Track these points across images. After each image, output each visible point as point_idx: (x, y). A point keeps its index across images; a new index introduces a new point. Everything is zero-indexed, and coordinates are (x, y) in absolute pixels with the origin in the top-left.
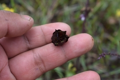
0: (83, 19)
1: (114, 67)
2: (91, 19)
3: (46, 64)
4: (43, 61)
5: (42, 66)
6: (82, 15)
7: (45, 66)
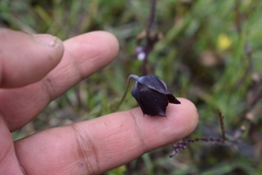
0: (141, 56)
1: (212, 160)
2: (162, 54)
3: (100, 156)
4: (94, 150)
5: (92, 160)
6: (139, 49)
7: (97, 161)
